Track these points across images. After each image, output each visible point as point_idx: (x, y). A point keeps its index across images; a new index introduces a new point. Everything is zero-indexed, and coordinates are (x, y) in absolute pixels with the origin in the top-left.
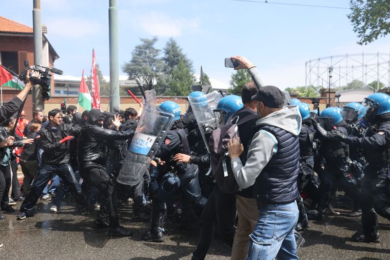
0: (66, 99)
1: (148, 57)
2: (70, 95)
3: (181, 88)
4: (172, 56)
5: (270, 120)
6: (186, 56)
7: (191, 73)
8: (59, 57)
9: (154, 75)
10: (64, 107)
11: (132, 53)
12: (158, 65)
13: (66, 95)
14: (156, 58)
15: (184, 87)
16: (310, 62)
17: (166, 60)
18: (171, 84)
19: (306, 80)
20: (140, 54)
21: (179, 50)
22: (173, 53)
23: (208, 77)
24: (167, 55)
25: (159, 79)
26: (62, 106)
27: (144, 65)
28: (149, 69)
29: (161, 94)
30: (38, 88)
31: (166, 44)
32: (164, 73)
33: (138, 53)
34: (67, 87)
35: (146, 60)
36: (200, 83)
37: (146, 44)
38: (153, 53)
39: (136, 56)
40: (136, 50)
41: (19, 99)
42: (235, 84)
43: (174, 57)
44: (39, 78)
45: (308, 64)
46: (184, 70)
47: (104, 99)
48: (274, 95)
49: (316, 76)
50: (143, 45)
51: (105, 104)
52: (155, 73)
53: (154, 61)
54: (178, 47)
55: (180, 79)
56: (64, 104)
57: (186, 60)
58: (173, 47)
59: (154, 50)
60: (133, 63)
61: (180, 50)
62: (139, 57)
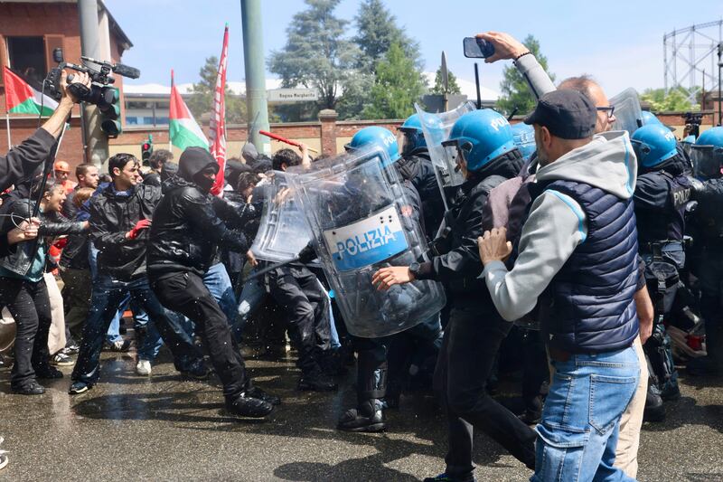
0: (151, 135)
1: (323, 38)
2: (159, 127)
3: (397, 103)
4: (374, 35)
5: (566, 167)
6: (403, 33)
7: (416, 69)
8: (131, 45)
9: (337, 76)
10: (149, 151)
11: (288, 30)
12: (343, 55)
13: (150, 127)
14: (340, 38)
15: (403, 100)
16: (674, 34)
17: (362, 42)
18: (373, 95)
19: (666, 74)
20: (304, 31)
21: (388, 18)
22: (377, 26)
23: (454, 75)
24: (363, 33)
25: (348, 85)
26: (143, 149)
27: (314, 55)
28: (325, 62)
29: (354, 116)
30: (94, 114)
31: (359, 7)
32: (357, 70)
33: (299, 29)
34: (152, 108)
35: (318, 43)
36: (436, 89)
37: (316, 9)
38: (333, 28)
39: (297, 36)
40: (294, 23)
41: (46, 133)
42: (511, 88)
43: (378, 36)
44: (89, 86)
45: (670, 40)
46: (401, 62)
47: (233, 132)
48: (573, 110)
49: (686, 65)
50: (311, 12)
51: (236, 143)
52: (340, 72)
53: (335, 45)
54: (386, 14)
55: (394, 82)
56: (149, 146)
57: (405, 40)
58: (375, 13)
59: (336, 21)
60: (292, 53)
61: (391, 20)
62: (303, 38)
